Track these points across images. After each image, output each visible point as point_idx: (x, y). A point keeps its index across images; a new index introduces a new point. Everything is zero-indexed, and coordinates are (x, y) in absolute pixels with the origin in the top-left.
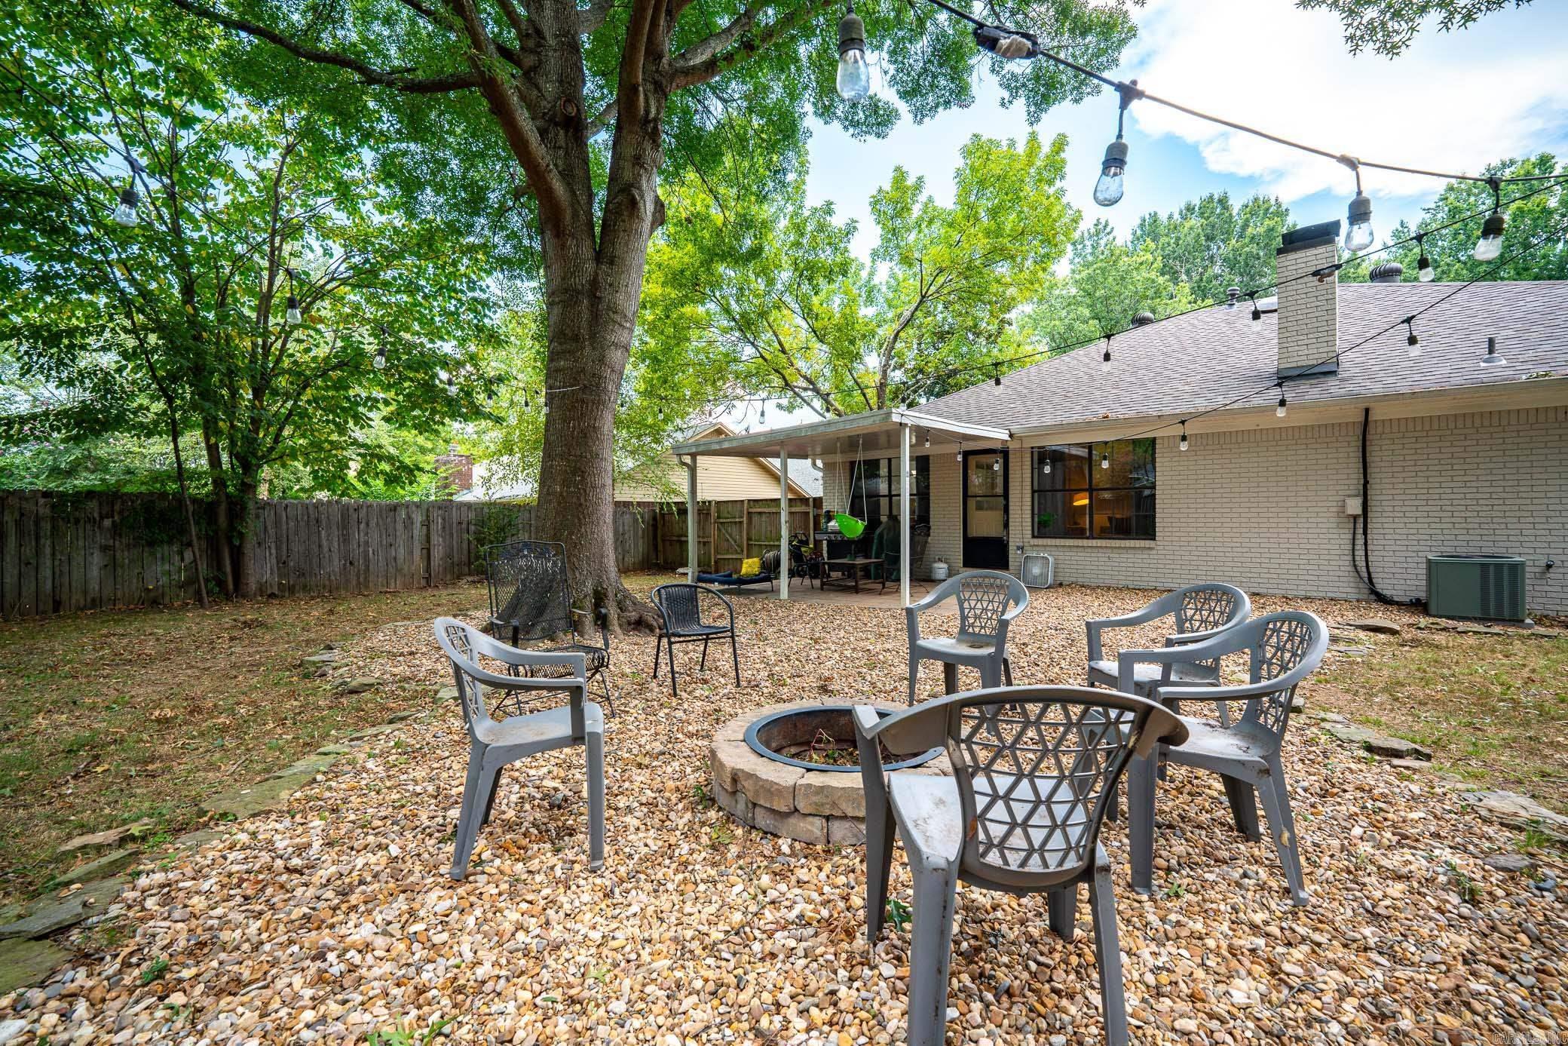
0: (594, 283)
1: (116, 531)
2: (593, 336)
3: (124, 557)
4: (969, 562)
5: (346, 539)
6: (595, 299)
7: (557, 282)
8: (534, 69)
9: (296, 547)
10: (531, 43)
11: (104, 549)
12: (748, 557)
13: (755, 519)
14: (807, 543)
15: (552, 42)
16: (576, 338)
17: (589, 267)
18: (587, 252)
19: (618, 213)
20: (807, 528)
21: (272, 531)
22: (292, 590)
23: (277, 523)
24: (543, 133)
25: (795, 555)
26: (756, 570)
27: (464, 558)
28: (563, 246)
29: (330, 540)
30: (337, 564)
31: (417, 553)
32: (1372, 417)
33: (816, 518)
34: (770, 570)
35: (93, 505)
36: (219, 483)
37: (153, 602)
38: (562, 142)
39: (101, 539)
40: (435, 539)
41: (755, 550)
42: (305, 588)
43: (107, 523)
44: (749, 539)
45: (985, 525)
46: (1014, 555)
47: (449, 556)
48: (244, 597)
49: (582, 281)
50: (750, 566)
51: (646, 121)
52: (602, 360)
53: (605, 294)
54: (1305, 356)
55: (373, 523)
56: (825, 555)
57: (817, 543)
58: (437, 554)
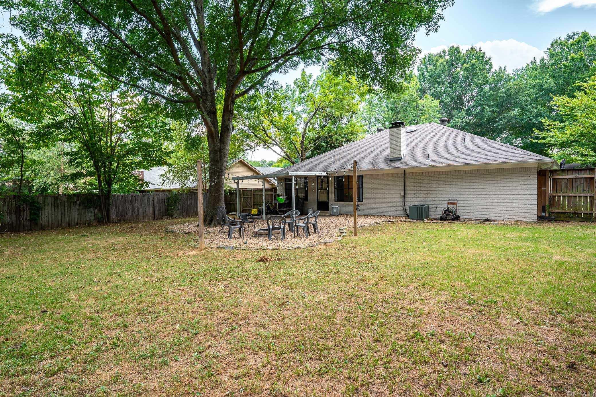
0: (220, 149)
1: (80, 205)
2: (220, 160)
3: (82, 212)
4: (319, 209)
5: (133, 206)
6: (220, 152)
7: (212, 148)
8: (205, 99)
9: (121, 208)
10: (204, 94)
11: (78, 209)
12: (254, 208)
13: (256, 196)
14: (272, 204)
15: (209, 93)
16: (217, 161)
17: (219, 145)
18: (218, 141)
19: (225, 132)
20: (272, 199)
21: (114, 203)
22: (120, 220)
23: (115, 201)
24: (208, 114)
25: (268, 207)
26: (256, 213)
27: (164, 210)
28: (213, 141)
29: (128, 205)
30: (130, 213)
31: (151, 209)
32: (406, 172)
33: (275, 196)
34: (260, 212)
35: (75, 198)
36: (101, 190)
37: (89, 225)
38: (212, 117)
39: (77, 207)
40: (156, 205)
41: (255, 206)
42: (124, 220)
43: (78, 202)
44: (254, 203)
45: (323, 199)
46: (330, 206)
47: (159, 210)
48: (110, 222)
49: (217, 148)
50: (254, 211)
51: (231, 111)
52: (222, 165)
53: (223, 151)
54: (395, 156)
55: (139, 200)
56: (278, 208)
57: (276, 204)
58: (156, 209)
